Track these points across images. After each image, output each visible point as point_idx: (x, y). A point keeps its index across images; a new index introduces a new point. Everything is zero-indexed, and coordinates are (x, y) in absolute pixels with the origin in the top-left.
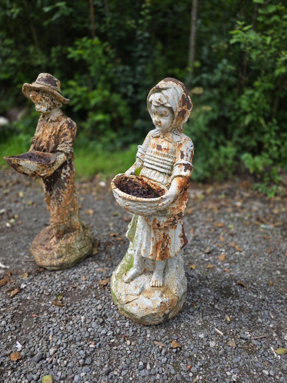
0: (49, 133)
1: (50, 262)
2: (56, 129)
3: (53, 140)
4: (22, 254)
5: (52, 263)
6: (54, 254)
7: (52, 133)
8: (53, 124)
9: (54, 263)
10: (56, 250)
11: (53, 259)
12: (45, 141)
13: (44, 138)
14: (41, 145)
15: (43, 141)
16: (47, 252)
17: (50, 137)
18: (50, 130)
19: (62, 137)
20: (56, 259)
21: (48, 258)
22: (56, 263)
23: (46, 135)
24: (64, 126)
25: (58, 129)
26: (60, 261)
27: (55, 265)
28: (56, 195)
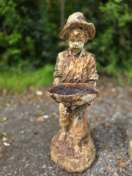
0: (81, 66)
1: (84, 167)
2: (86, 62)
3: (85, 72)
4: (44, 166)
5: (85, 167)
6: (85, 160)
7: (84, 66)
8: (83, 59)
9: (87, 166)
10: (86, 156)
11: (85, 163)
12: (78, 74)
13: (78, 71)
14: (75, 78)
15: (76, 74)
16: (79, 160)
17: (83, 69)
18: (82, 64)
19: (91, 69)
20: (87, 163)
21: (81, 164)
22: (88, 166)
23: (80, 69)
24: (92, 59)
25: (87, 62)
26: (90, 163)
27: (88, 167)
28: (82, 115)
